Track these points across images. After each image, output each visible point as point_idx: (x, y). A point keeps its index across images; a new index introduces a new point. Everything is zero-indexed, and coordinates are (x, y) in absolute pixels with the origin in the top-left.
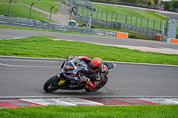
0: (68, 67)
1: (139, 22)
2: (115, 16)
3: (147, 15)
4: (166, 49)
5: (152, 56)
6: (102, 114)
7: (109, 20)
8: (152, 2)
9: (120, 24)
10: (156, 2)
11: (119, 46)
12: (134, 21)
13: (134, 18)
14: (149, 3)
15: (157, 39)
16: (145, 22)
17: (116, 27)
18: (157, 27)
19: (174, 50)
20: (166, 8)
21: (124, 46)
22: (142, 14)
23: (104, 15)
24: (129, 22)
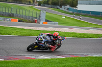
0: (39, 39)
1: (24, 13)
2: (10, 10)
3: (29, 9)
4: (40, 28)
5: (32, 32)
6: (3, 65)
7: (7, 12)
8: (32, 1)
9: (13, 14)
10: (34, 1)
11: (13, 27)
12: (21, 12)
13: (21, 11)
14: (30, 2)
15: (35, 22)
16: (27, 13)
17: (11, 16)
18: (34, 15)
19: (44, 28)
20: (40, 5)
21: (16, 27)
22: (26, 8)
23: (4, 9)
24: (18, 13)
